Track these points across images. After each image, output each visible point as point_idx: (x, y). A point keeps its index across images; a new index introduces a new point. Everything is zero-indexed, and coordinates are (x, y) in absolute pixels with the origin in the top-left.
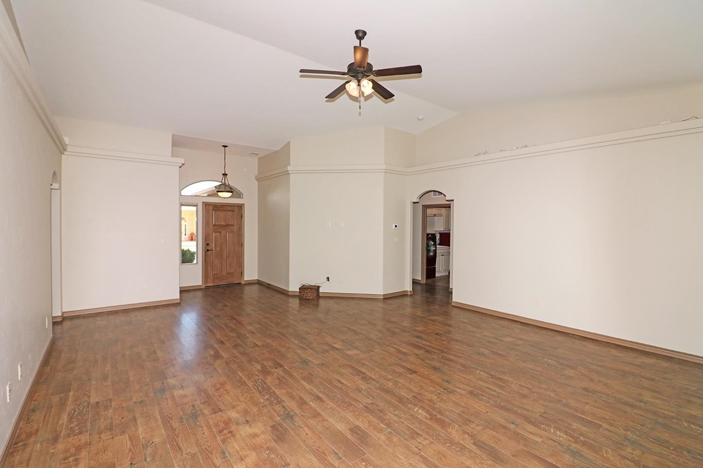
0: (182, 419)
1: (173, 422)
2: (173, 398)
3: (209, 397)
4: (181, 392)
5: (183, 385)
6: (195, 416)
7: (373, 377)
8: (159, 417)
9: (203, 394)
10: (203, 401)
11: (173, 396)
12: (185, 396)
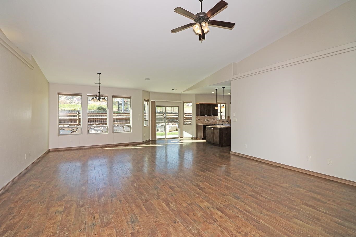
7: (194, 186)
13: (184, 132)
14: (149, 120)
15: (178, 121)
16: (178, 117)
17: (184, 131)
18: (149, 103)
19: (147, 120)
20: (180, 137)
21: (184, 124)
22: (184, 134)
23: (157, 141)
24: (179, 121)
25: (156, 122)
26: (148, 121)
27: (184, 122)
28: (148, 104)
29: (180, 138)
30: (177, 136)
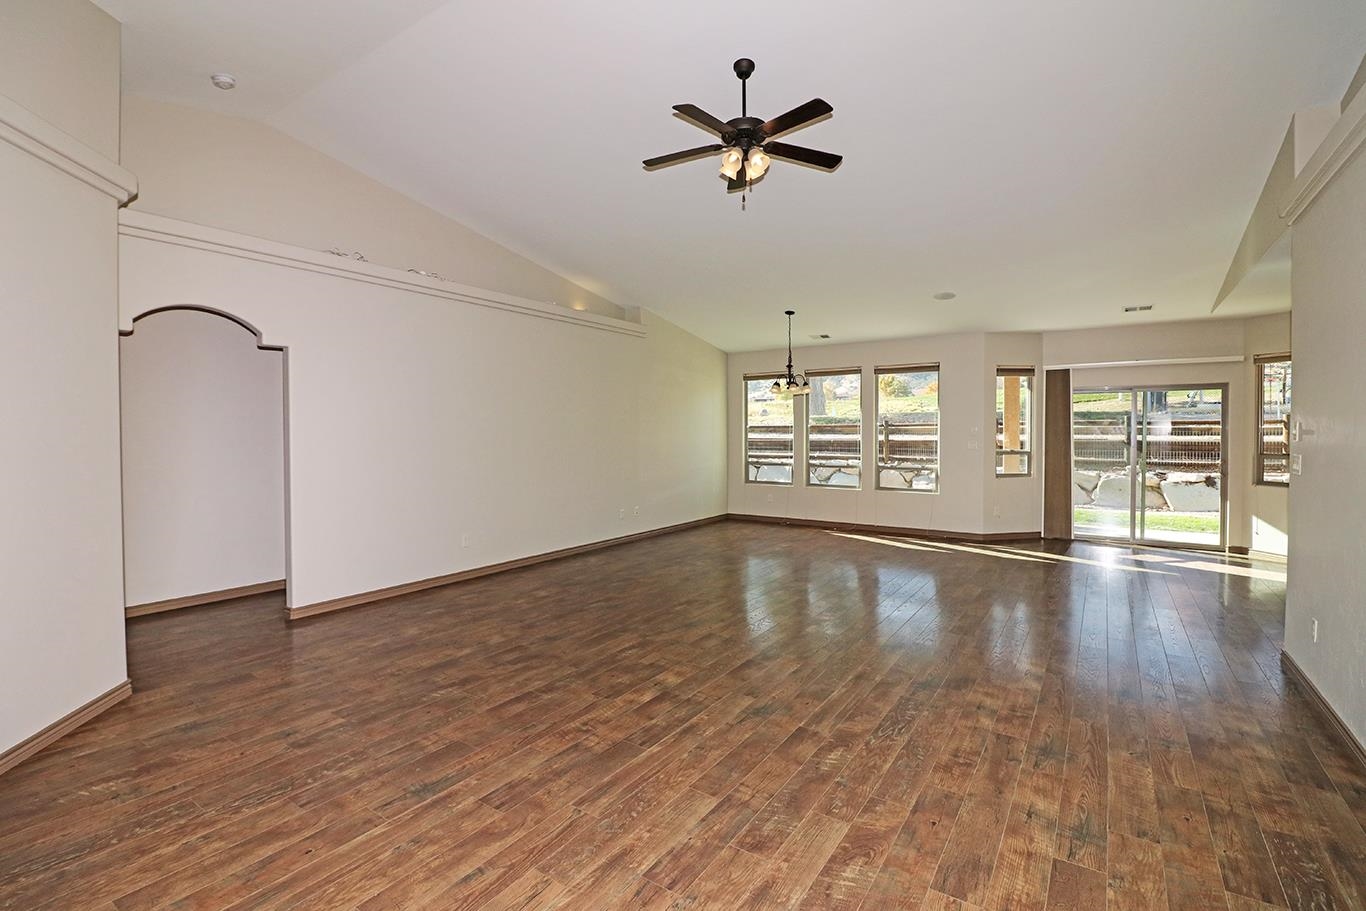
0: (1069, 759)
1: (1086, 763)
2: (1066, 800)
3: (996, 763)
4: (1041, 804)
5: (1024, 817)
6: (1045, 751)
8: (1111, 783)
9: (1001, 775)
10: (1012, 763)
11: (1062, 807)
12: (1037, 790)
13: (1257, 524)
14: (1034, 453)
15: (1219, 462)
16: (1219, 437)
17: (1257, 516)
18: (1035, 379)
19: (1026, 453)
20: (1228, 545)
21: (1260, 481)
22: (1254, 530)
23: (1075, 546)
24: (1225, 461)
25: (1074, 458)
26: (1029, 454)
27: (1260, 469)
28: (1030, 387)
29: (1227, 553)
30: (1214, 540)
